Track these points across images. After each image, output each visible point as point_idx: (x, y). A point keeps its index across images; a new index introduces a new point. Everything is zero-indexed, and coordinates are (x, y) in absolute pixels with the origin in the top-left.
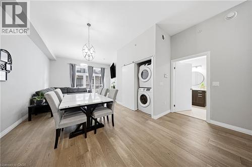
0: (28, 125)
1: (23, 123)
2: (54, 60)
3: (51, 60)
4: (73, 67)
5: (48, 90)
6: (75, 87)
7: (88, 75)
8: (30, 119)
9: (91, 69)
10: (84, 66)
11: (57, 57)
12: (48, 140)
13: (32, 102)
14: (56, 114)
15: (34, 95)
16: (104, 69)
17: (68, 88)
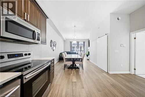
0: (59, 63)
1: (58, 62)
2: (65, 41)
3: (64, 41)
4: (71, 42)
5: (63, 52)
6: (72, 52)
7: (77, 46)
8: (59, 61)
9: (78, 43)
10: (75, 42)
11: (66, 39)
12: (63, 67)
13: (60, 56)
14: (64, 60)
15: (60, 54)
16: (85, 42)
17: (69, 52)
